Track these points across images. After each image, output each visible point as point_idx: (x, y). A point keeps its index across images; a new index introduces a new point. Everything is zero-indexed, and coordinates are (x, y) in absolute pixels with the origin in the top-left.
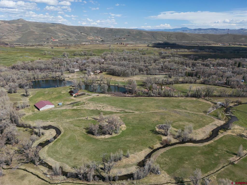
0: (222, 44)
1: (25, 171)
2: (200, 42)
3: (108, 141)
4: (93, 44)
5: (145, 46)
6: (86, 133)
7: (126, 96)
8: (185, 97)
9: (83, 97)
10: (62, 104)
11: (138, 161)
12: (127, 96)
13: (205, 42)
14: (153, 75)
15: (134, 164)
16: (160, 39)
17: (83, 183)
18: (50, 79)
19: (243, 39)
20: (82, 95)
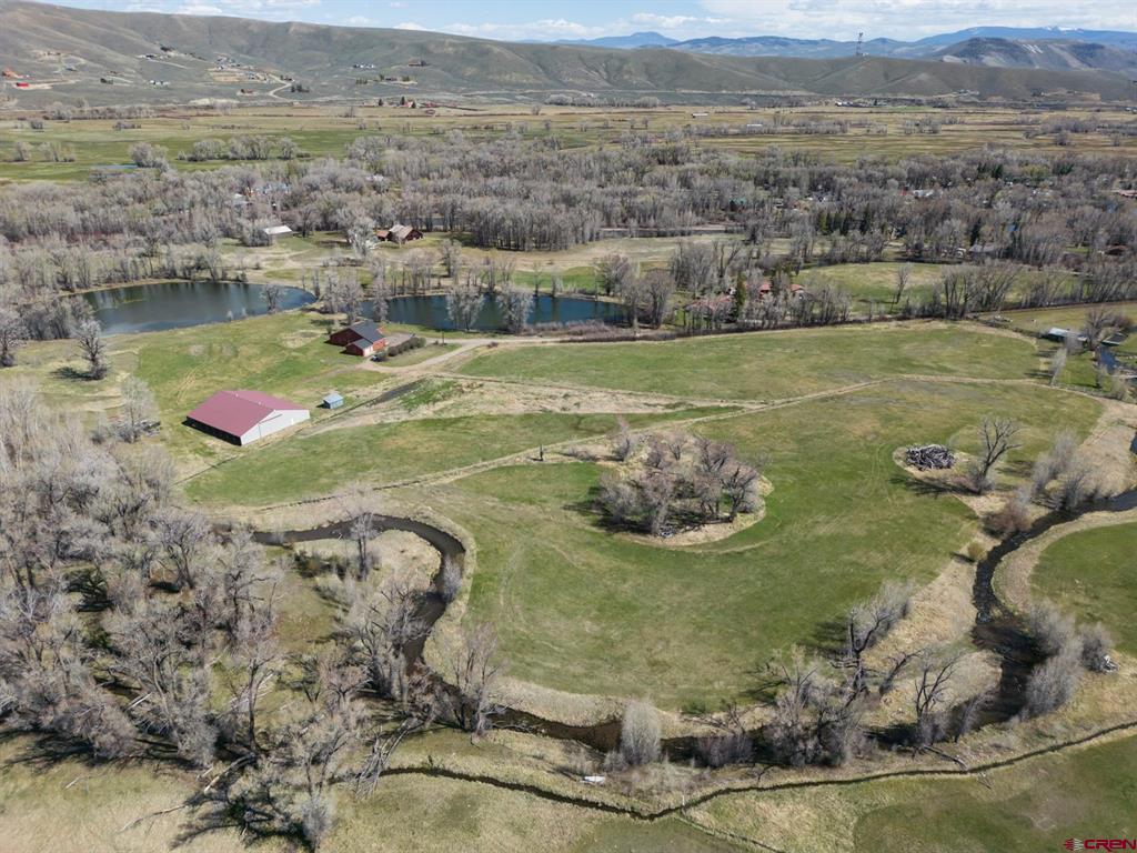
0: (842, 99)
1: (443, 778)
2: (754, 92)
3: (741, 553)
4: (255, 106)
5: (522, 114)
6: (594, 529)
7: (634, 339)
8: (899, 319)
9: (424, 359)
10: (341, 403)
11: (967, 629)
12: (638, 335)
13: (774, 93)
14: (672, 235)
15: (959, 644)
16: (578, 82)
17: (806, 779)
18: (156, 282)
19: (924, 76)
20: (412, 348)
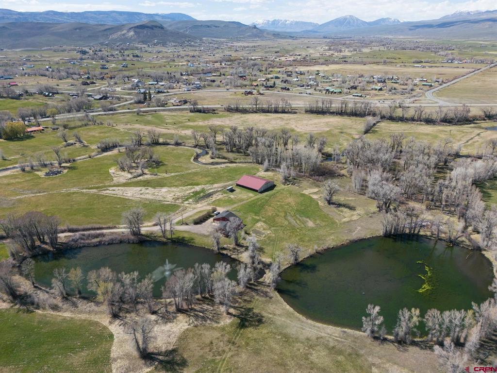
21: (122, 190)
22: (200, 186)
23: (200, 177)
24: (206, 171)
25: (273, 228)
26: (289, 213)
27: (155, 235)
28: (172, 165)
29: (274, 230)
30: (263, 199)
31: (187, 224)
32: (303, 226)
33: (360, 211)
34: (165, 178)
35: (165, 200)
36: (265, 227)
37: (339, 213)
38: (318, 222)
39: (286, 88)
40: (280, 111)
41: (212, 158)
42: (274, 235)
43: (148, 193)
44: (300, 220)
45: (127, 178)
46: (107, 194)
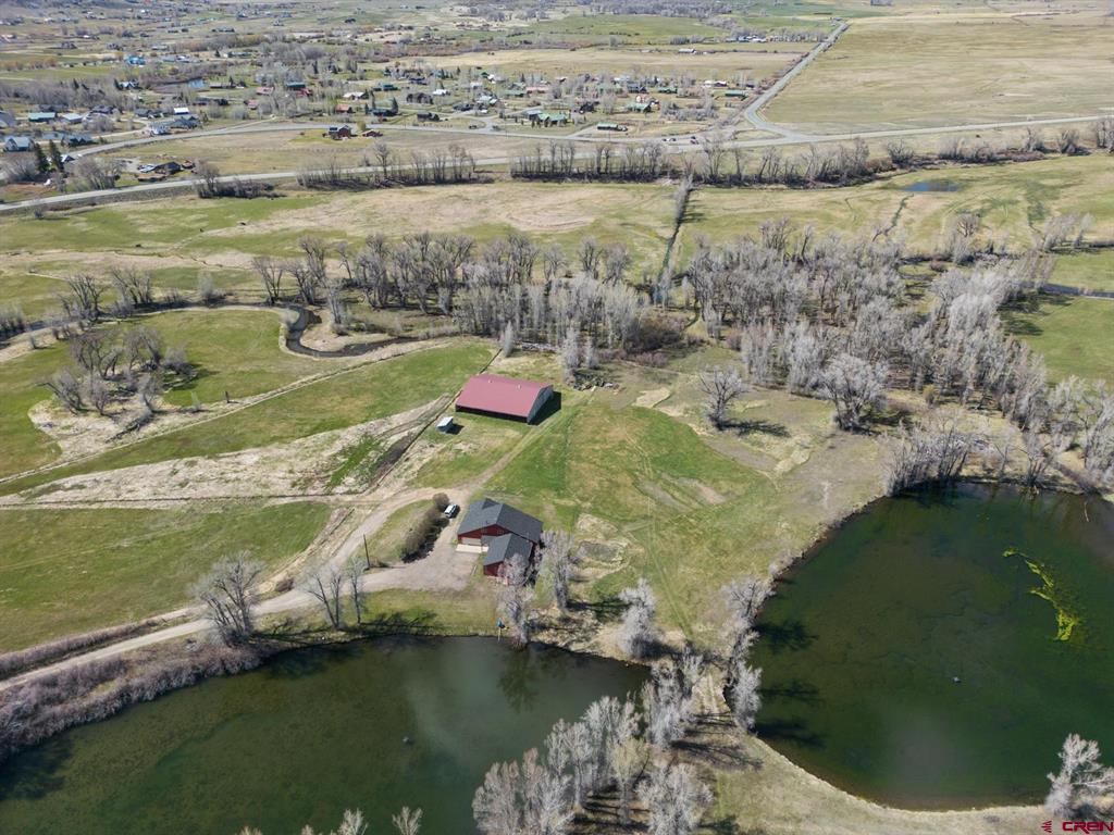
21: (108, 481)
22: (352, 429)
23: (338, 398)
24: (345, 377)
25: (626, 528)
26: (641, 472)
27: (304, 625)
28: (229, 370)
29: (632, 532)
30: (549, 441)
31: (383, 566)
32: (695, 505)
33: (799, 436)
34: (234, 418)
35: (271, 491)
36: (604, 527)
37: (755, 448)
38: (725, 485)
39: (430, 115)
40: (448, 178)
41: (341, 334)
42: (641, 550)
43: (202, 479)
44: (678, 489)
45: (104, 437)
46: (62, 506)
